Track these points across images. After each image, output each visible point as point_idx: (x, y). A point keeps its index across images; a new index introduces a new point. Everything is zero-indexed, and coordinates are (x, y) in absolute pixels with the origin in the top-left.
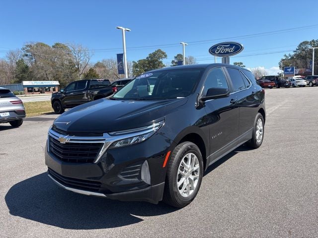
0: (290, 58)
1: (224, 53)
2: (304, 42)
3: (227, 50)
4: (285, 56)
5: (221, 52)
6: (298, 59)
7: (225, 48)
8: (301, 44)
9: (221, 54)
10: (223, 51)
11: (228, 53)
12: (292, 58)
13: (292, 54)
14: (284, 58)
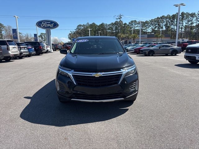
0: (73, 33)
1: (47, 27)
2: (79, 25)
3: (49, 25)
4: (71, 32)
5: (45, 26)
6: (77, 34)
7: (47, 24)
8: (78, 26)
9: (45, 27)
10: (46, 26)
11: (49, 27)
12: (74, 33)
13: (74, 31)
14: (70, 33)
